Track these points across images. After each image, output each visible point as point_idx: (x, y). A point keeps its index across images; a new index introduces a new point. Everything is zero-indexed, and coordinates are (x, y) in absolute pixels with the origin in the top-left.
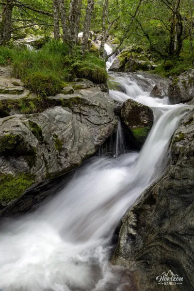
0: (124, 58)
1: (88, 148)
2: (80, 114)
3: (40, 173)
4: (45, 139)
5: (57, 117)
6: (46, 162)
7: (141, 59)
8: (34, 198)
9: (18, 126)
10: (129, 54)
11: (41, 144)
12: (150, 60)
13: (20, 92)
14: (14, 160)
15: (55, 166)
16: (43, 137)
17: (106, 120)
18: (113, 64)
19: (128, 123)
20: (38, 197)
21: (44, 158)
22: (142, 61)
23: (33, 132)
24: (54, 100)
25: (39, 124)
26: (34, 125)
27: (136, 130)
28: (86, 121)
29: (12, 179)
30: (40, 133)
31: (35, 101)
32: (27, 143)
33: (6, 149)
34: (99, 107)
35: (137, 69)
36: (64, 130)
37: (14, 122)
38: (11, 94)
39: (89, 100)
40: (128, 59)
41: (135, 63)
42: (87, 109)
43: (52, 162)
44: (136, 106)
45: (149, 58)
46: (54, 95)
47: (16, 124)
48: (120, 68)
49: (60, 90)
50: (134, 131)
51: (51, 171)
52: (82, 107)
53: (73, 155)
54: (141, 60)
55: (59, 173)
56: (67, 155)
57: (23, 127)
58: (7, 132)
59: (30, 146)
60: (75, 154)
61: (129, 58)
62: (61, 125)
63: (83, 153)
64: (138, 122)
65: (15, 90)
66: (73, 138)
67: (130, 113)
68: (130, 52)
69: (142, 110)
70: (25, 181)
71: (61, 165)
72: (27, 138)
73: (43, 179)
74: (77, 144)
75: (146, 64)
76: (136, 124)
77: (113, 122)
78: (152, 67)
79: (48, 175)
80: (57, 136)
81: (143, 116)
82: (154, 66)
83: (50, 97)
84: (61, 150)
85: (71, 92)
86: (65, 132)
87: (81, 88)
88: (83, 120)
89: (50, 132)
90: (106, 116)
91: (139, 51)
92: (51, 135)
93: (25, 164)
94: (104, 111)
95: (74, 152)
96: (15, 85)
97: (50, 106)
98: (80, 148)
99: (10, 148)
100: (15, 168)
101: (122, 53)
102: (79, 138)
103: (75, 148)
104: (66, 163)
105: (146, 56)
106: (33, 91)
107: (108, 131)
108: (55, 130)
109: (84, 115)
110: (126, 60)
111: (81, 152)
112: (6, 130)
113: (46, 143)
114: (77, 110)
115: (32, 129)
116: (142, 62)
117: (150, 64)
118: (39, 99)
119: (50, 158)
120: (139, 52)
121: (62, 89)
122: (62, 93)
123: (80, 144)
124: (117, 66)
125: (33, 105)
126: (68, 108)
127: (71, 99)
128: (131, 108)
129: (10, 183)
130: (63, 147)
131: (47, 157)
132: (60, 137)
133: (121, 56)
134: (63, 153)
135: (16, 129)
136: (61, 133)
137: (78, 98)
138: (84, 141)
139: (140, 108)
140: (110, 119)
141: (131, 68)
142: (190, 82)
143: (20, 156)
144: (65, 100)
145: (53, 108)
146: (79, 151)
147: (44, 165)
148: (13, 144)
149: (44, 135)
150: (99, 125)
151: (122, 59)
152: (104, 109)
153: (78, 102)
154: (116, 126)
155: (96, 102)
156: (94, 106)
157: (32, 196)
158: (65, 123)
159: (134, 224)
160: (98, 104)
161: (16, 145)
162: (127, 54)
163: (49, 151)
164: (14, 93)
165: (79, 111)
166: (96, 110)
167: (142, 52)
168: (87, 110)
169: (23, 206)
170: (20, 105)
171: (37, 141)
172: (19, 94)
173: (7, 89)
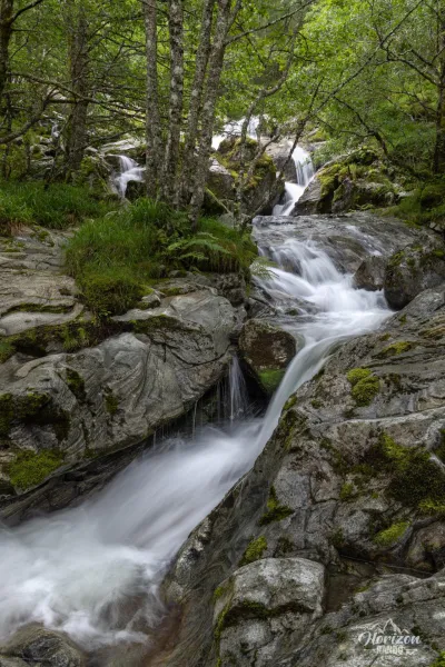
0: (331, 179)
1: (165, 407)
2: (164, 345)
3: (74, 450)
4: (87, 397)
5: (118, 356)
6: (86, 433)
7: (372, 178)
8: (75, 487)
9: (47, 380)
10: (344, 169)
11: (81, 404)
12: (392, 180)
13: (67, 309)
14: (38, 430)
15: (101, 439)
16: (85, 394)
17: (208, 356)
18: (307, 191)
19: (250, 361)
20: (82, 485)
21: (84, 426)
22: (374, 184)
23: (71, 387)
24: (121, 323)
25: (81, 374)
26: (73, 375)
27: (265, 373)
28: (174, 358)
29: (32, 456)
30: (82, 388)
31: (89, 327)
32: (57, 405)
33: (27, 415)
34: (199, 332)
35: (361, 202)
36: (125, 380)
37: (43, 372)
38: (53, 312)
39: (182, 321)
40: (340, 180)
41: (356, 188)
42: (176, 336)
43: (97, 431)
44: (264, 331)
45: (392, 177)
46: (123, 312)
47: (45, 377)
48: (322, 201)
49: (136, 302)
50: (262, 375)
51: (92, 446)
52: (169, 334)
53: (134, 420)
54: (372, 180)
55: (108, 449)
56: (123, 421)
57: (56, 380)
58: (31, 390)
59: (61, 410)
60: (138, 419)
61: (343, 179)
62: (121, 371)
63: (155, 417)
64: (268, 359)
65: (60, 305)
66: (139, 392)
67: (253, 344)
68: (346, 164)
69: (276, 340)
70: (50, 461)
71: (112, 436)
72: (58, 399)
73: (79, 458)
74: (146, 401)
75: (383, 191)
76: (266, 364)
77: (221, 360)
78: (396, 196)
79: (89, 453)
80: (111, 391)
81: (279, 349)
82: (402, 194)
83: (116, 319)
84: (115, 412)
85: (155, 305)
86: (126, 383)
87: (177, 293)
88: (168, 355)
89: (100, 384)
90: (210, 349)
91: (368, 160)
92: (101, 388)
93: (53, 436)
94: (207, 340)
95: (137, 415)
96: (62, 294)
97: (112, 334)
98: (149, 409)
99: (32, 413)
100: (39, 441)
101: (327, 167)
102: (152, 390)
103: (141, 409)
104: (120, 434)
105: (385, 172)
106: (89, 308)
107: (211, 376)
108: (109, 379)
109: (171, 347)
110: (336, 183)
111: (150, 415)
112: (31, 387)
113: (90, 403)
114: (158, 338)
115: (69, 382)
116: (374, 186)
117: (392, 190)
118: (94, 322)
119: (93, 426)
120: (368, 163)
121: (140, 300)
122: (137, 307)
123: (150, 402)
124: (315, 197)
125: (83, 335)
126: (144, 336)
127: (151, 319)
128: (255, 335)
129: (30, 463)
130: (119, 407)
131: (88, 425)
132: (115, 392)
133: (324, 174)
134: (117, 418)
135: (44, 385)
136: (118, 385)
137: (163, 318)
138: (160, 396)
139: (270, 335)
140: (216, 354)
141: (347, 200)
142: (423, 263)
143: (47, 424)
144: (140, 321)
145: (117, 337)
146: (146, 413)
147: (82, 437)
148: (36, 408)
149: (87, 391)
150: (195, 365)
151: (327, 180)
152: (209, 336)
153: (163, 325)
154: (226, 367)
155: (195, 324)
156: (190, 331)
157: (73, 483)
158: (129, 366)
159: (204, 535)
160: (197, 328)
161: (41, 409)
162: (339, 169)
163: (94, 415)
164: (58, 312)
165: (162, 340)
166: (193, 339)
167: (374, 163)
168: (177, 339)
169: (57, 499)
170: (64, 333)
171: (74, 401)
172: (65, 313)
173: (48, 304)
